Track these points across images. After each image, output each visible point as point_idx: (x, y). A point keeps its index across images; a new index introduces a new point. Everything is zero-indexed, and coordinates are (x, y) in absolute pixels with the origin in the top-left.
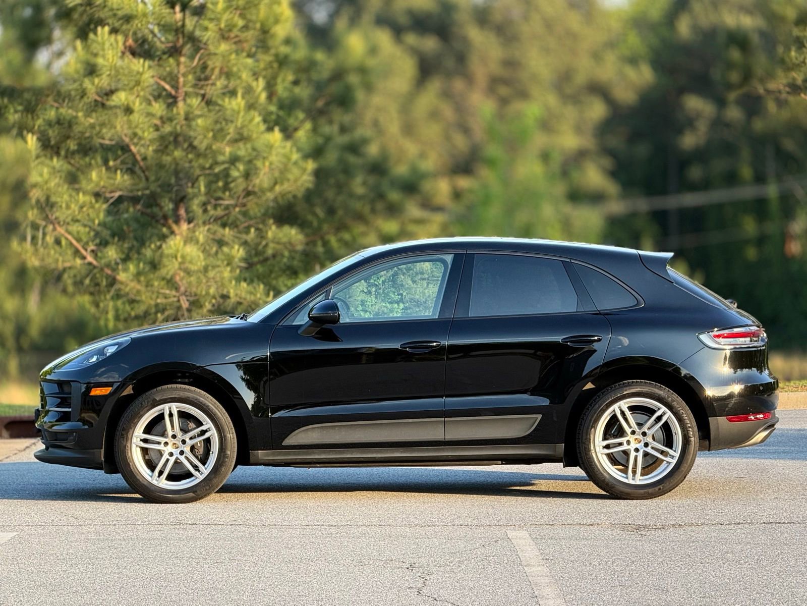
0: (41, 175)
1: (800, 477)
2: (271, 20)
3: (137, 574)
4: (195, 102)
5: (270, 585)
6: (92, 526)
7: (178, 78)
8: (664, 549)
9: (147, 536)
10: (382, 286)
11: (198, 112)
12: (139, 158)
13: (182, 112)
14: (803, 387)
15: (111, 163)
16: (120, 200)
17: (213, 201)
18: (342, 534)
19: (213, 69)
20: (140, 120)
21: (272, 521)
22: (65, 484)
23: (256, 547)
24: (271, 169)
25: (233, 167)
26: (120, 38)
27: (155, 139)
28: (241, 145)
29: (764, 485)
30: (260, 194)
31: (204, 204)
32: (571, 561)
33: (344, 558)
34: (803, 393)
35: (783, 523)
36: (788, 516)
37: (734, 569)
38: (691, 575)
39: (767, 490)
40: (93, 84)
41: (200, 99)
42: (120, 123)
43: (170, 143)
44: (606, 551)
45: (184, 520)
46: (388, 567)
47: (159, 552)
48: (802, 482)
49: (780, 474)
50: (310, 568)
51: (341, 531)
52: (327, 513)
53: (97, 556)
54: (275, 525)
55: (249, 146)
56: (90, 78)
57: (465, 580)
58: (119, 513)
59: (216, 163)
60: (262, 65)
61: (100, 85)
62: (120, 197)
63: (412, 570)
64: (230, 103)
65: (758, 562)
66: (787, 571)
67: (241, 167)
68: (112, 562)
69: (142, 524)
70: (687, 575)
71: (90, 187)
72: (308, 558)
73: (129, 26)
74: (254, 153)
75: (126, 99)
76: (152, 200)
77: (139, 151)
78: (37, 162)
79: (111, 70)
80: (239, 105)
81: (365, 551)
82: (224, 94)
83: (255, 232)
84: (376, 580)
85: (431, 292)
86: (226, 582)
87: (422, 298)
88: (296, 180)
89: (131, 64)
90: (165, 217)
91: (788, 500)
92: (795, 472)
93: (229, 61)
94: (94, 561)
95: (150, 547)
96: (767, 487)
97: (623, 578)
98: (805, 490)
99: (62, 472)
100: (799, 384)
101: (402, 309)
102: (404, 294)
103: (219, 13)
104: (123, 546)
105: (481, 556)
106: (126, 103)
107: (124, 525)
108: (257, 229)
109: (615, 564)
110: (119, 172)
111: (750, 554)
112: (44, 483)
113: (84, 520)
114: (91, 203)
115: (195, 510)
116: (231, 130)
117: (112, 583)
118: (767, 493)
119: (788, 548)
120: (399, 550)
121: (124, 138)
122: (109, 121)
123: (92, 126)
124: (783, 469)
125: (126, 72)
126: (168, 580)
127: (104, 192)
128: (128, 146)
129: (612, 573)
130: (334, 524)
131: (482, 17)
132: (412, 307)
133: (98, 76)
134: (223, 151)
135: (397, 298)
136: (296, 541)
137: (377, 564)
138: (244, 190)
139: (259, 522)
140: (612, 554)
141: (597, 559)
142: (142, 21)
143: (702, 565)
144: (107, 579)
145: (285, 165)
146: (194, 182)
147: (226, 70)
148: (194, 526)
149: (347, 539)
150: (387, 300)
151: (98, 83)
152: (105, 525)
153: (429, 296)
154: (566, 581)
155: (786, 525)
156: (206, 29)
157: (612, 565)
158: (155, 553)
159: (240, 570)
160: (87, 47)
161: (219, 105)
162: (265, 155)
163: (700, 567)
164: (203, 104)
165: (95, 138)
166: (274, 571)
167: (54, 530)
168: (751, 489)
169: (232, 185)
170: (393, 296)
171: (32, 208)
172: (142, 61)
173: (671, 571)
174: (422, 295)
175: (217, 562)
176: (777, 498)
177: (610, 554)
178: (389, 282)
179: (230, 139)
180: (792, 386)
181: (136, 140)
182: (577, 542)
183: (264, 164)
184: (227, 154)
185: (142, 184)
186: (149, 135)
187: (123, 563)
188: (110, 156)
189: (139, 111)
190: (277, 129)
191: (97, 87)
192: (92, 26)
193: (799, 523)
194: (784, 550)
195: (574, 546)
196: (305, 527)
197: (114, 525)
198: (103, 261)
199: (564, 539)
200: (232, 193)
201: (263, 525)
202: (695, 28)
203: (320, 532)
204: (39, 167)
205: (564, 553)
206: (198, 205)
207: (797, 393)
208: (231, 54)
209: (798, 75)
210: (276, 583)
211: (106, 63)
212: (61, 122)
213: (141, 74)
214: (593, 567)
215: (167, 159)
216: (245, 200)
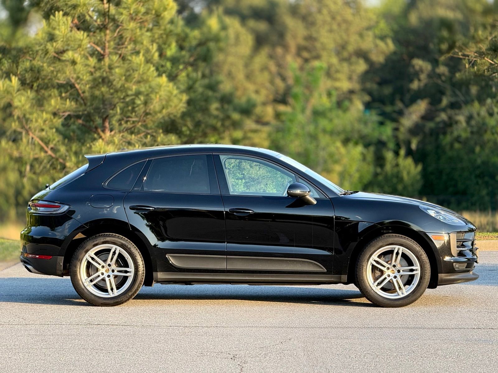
0: (20, 101)
1: (484, 297)
2: (162, 9)
3: (56, 361)
4: (115, 58)
5: (141, 370)
6: (34, 325)
7: (105, 43)
8: (397, 347)
9: (68, 333)
10: (233, 169)
11: (116, 65)
12: (80, 92)
13: (107, 64)
14: (484, 237)
15: (63, 95)
16: (69, 117)
17: (125, 119)
18: (192, 332)
19: (126, 38)
20: (81, 69)
21: (149, 323)
22: (22, 296)
23: (136, 342)
24: (161, 100)
25: (137, 98)
26: (69, 18)
27: (90, 80)
28: (142, 85)
29: (461, 302)
30: (153, 114)
31: (120, 120)
32: (338, 355)
33: (191, 350)
34: (484, 241)
35: (474, 329)
36: (477, 324)
37: (442, 362)
38: (414, 366)
39: (463, 305)
40: (53, 46)
41: (118, 56)
42: (69, 70)
43: (99, 83)
44: (360, 348)
45: (93, 322)
46: (219, 357)
47: (73, 345)
48: (484, 300)
49: (471, 294)
50: (168, 357)
51: (192, 331)
52: (184, 317)
53: (33, 346)
54: (150, 326)
55: (147, 85)
56: (51, 42)
57: (268, 367)
58: (53, 316)
59: (127, 96)
60: (156, 36)
61: (57, 47)
62: (69, 115)
63: (234, 360)
64: (135, 59)
65: (458, 357)
66: (477, 364)
67: (142, 98)
68: (41, 352)
69: (66, 324)
70: (412, 366)
71: (50, 109)
72: (168, 350)
73: (75, 12)
74: (150, 90)
75: (73, 56)
76: (88, 118)
77: (80, 88)
78: (18, 93)
79: (63, 38)
80: (141, 60)
81: (205, 345)
82: (132, 53)
83: (150, 138)
84: (210, 367)
85: (261, 173)
86: (113, 367)
87: (256, 177)
88: (176, 106)
89: (76, 34)
90: (96, 128)
91: (477, 313)
92: (480, 293)
93: (135, 34)
94: (30, 350)
95: (68, 341)
96: (463, 303)
97: (371, 368)
98: (487, 306)
99: (22, 287)
100: (482, 235)
101: (244, 183)
102: (245, 174)
103: (129, 4)
104: (51, 340)
105: (280, 350)
106: (72, 58)
107: (54, 324)
108: (152, 136)
109: (366, 357)
110: (68, 100)
111: (453, 351)
112: (10, 294)
113: (29, 321)
114: (51, 118)
115: (101, 315)
116: (136, 76)
117: (39, 367)
118: (463, 307)
119: (477, 347)
120: (227, 345)
121: (71, 79)
122: (62, 69)
123: (52, 72)
124: (473, 291)
125: (73, 39)
126: (76, 365)
127: (59, 113)
128: (74, 85)
129: (364, 364)
130: (188, 325)
131: (294, 10)
132: (250, 181)
133: (55, 42)
134: (131, 88)
135: (241, 176)
136: (162, 338)
137: (212, 355)
138: (144, 112)
139: (140, 323)
140: (364, 350)
141: (354, 353)
142: (83, 8)
143: (422, 359)
144: (36, 364)
145: (169, 97)
146: (114, 107)
147: (134, 39)
148: (98, 326)
149: (195, 337)
150: (235, 177)
151: (56, 46)
152: (42, 324)
153: (260, 176)
154: (333, 369)
155: (475, 330)
156: (122, 14)
157: (363, 358)
158: (70, 345)
159: (123, 358)
160: (49, 24)
161: (130, 60)
162: (157, 91)
163: (420, 360)
164: (120, 59)
165: (54, 79)
166: (145, 360)
167: (9, 328)
168: (453, 304)
169: (137, 109)
170: (239, 175)
171: (15, 121)
172: (82, 32)
173: (402, 363)
174: (256, 175)
175: (109, 352)
176: (469, 311)
177: (362, 350)
178: (236, 167)
179: (136, 81)
180: (478, 236)
181: (78, 81)
182: (342, 341)
183: (156, 96)
184: (134, 90)
185: (83, 108)
186: (87, 78)
187: (48, 352)
188: (63, 90)
189: (80, 64)
190: (164, 75)
191: (55, 48)
192: (53, 11)
193: (484, 329)
194: (475, 348)
195: (340, 344)
196: (169, 327)
197: (48, 325)
198: (58, 154)
199: (334, 338)
200: (137, 113)
201: (143, 326)
202: (420, 19)
203: (178, 331)
204: (19, 97)
205: (333, 349)
206: (116, 121)
207: (480, 241)
208: (136, 29)
209: (483, 46)
210: (145, 369)
211: (61, 34)
212: (33, 69)
213: (82, 40)
214: (351, 359)
215: (97, 93)
216: (145, 118)
